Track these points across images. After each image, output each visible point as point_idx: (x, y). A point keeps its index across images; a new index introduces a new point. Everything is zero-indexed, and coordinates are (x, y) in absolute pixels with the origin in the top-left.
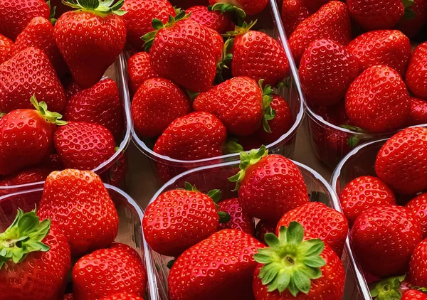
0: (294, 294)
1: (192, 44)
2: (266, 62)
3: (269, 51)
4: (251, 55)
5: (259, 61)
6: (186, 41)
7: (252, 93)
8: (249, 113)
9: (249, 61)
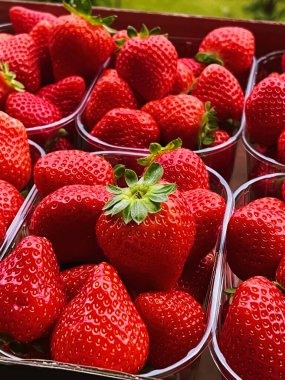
0: (127, 221)
1: (154, 52)
2: (220, 92)
3: (227, 84)
4: (208, 82)
5: (214, 90)
6: (150, 48)
7: (194, 108)
8: (185, 121)
9: (205, 87)
